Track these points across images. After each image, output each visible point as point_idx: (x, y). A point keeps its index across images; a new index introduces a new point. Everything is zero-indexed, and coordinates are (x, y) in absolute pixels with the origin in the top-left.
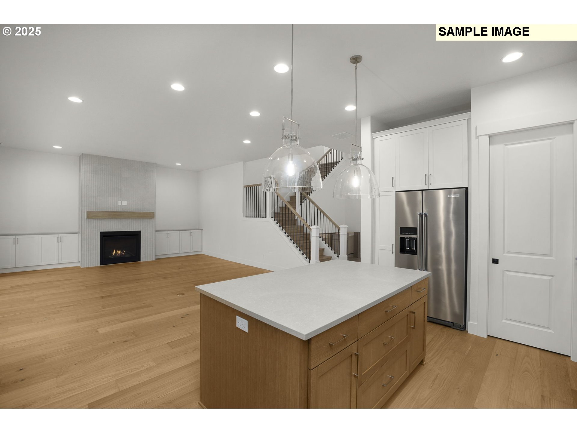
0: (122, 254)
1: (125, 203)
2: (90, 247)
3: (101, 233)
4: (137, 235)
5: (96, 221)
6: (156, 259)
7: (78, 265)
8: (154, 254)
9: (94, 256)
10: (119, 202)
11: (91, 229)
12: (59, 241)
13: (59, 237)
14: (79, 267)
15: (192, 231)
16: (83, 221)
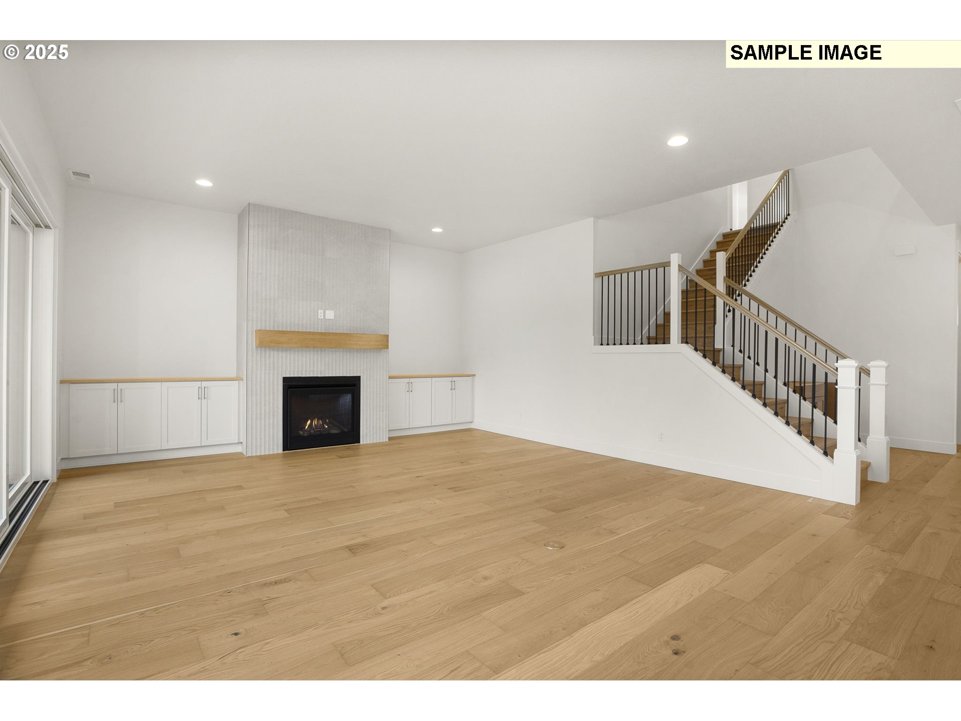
0: (324, 427)
1: (330, 315)
2: (263, 410)
3: (286, 380)
4: (354, 385)
5: (276, 353)
6: (390, 439)
7: (238, 449)
8: (386, 427)
9: (271, 430)
10: (319, 311)
11: (265, 370)
12: (203, 395)
13: (203, 387)
14: (241, 453)
15: (454, 379)
16: (250, 353)
